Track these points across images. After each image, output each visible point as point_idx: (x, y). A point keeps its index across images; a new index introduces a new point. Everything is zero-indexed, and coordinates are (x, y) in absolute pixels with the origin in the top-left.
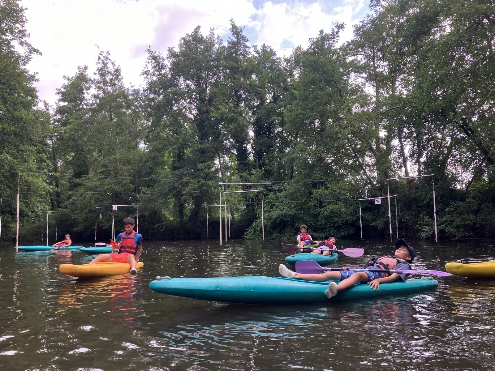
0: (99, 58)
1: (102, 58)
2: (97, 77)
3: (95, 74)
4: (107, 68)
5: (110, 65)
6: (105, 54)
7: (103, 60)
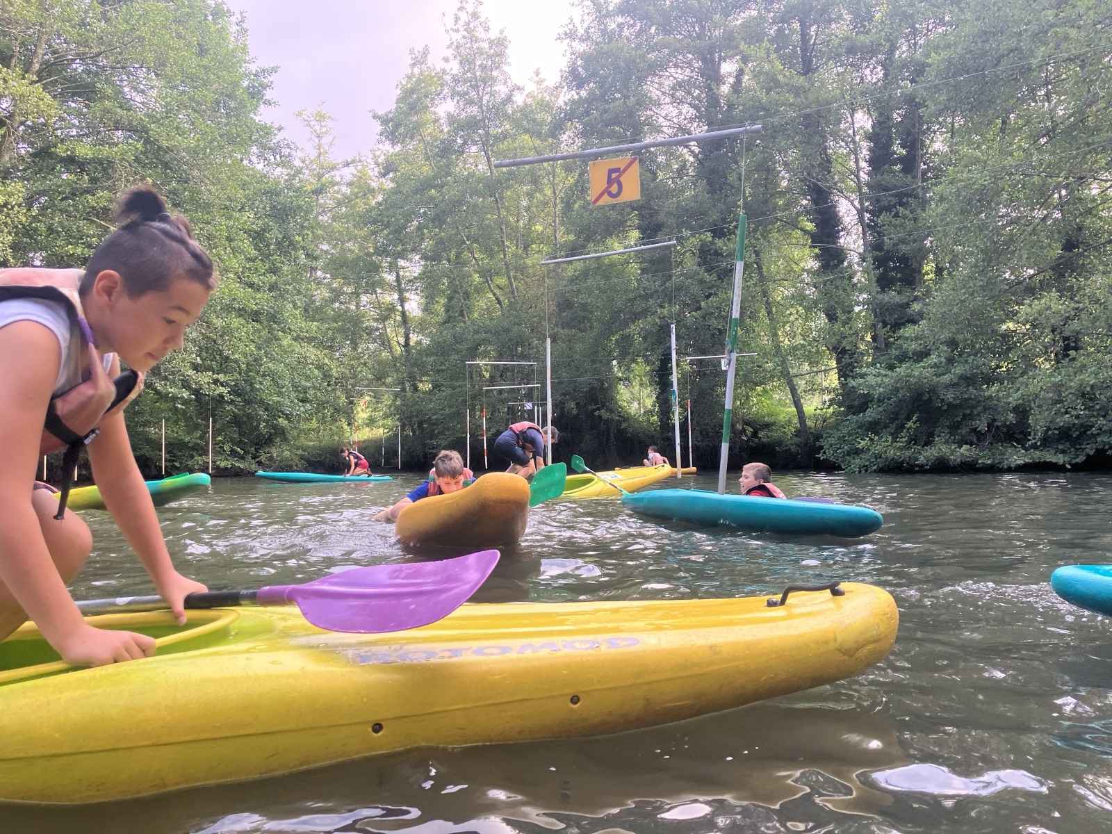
6: (470, 7)
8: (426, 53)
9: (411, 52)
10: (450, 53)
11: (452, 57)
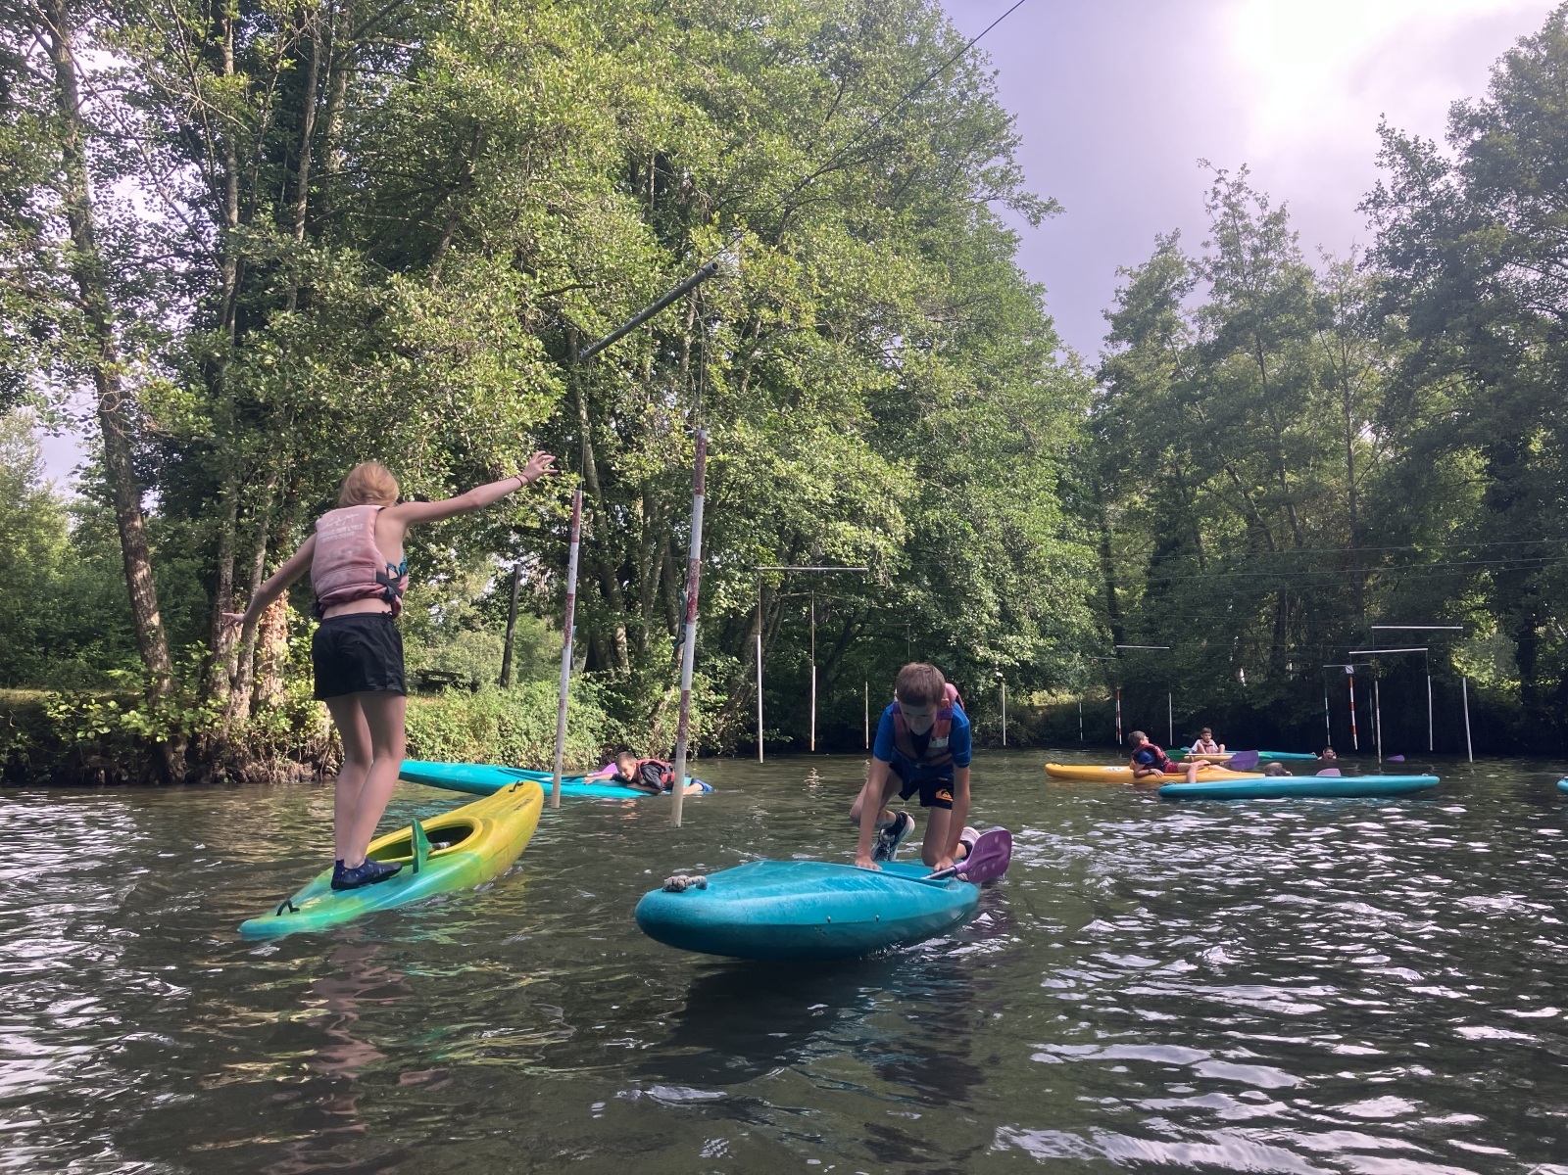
0: (1216, 193)
1: (1223, 188)
2: (1215, 252)
3: (1206, 245)
4: (1242, 217)
5: (1251, 208)
6: (1231, 178)
7: (1228, 197)
8: (1176, 236)
9: (1158, 237)
10: (1212, 237)
11: (1214, 241)
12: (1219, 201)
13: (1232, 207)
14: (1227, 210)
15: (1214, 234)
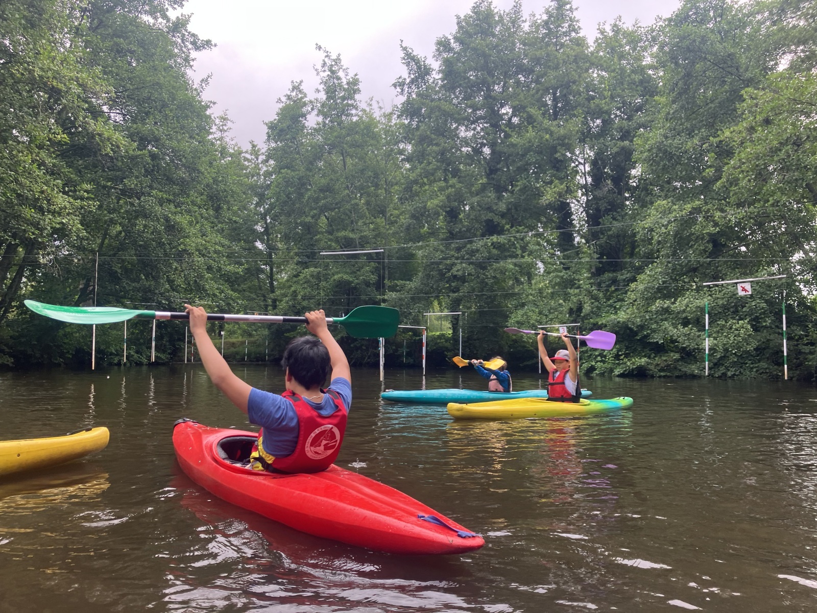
1: (329, 62)
2: (323, 96)
3: (318, 91)
4: (339, 78)
5: (341, 74)
6: (333, 56)
8: (301, 83)
10: (321, 87)
11: (322, 90)
12: (326, 68)
13: (333, 72)
14: (329, 73)
15: (322, 86)
